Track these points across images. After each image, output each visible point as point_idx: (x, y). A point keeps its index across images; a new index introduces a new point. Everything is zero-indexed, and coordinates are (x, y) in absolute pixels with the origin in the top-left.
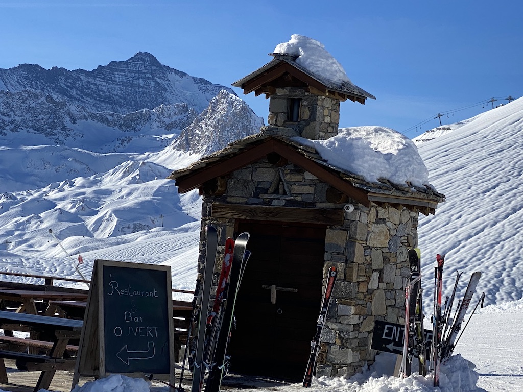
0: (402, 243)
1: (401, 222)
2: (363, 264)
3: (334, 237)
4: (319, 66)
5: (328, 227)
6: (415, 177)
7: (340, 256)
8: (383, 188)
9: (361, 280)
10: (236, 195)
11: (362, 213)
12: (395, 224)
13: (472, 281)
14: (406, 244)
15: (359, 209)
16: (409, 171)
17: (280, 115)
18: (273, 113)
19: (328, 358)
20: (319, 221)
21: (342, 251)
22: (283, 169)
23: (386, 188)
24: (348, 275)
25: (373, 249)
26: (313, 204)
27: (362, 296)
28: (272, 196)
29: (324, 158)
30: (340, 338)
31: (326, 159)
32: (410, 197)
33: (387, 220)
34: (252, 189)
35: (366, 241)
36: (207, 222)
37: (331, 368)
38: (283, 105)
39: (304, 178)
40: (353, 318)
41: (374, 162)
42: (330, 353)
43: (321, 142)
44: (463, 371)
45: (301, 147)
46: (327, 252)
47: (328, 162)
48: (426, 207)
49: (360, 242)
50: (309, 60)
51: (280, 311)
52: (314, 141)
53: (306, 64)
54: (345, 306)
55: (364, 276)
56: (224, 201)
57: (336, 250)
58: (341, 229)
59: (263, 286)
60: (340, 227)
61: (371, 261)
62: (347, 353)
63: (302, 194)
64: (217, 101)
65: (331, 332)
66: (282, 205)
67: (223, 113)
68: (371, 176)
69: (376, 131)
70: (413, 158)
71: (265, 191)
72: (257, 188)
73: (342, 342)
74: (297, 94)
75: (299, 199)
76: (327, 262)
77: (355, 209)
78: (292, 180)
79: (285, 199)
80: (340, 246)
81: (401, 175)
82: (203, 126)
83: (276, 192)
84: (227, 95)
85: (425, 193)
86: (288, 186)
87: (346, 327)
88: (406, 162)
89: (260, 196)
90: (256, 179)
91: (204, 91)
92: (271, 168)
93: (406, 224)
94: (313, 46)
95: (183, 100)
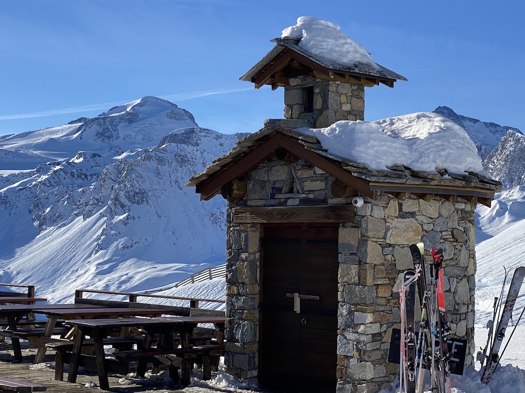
0: (445, 239)
1: (440, 215)
2: (383, 264)
3: (346, 236)
4: (324, 47)
5: (341, 225)
6: (451, 163)
7: (353, 256)
8: (392, 176)
9: (379, 283)
10: (255, 198)
11: (374, 207)
12: (431, 218)
13: (514, 279)
14: (452, 240)
15: (369, 203)
16: (440, 156)
17: (295, 107)
18: (288, 105)
19: (348, 372)
20: (330, 219)
21: (355, 252)
22: (295, 165)
23: (396, 176)
24: (362, 277)
25: (396, 247)
26: (324, 201)
27: (383, 302)
28: (287, 196)
29: (325, 147)
30: (359, 350)
31: (326, 149)
32: (436, 185)
33: (417, 214)
34: (269, 190)
35: (384, 238)
36: (231, 229)
37: (351, 385)
38: (297, 96)
39: (315, 173)
40: (370, 327)
41: (385, 148)
42: (349, 367)
43: (322, 130)
44: (512, 385)
45: (301, 138)
46: (340, 253)
47: (329, 152)
48: (472, 197)
49: (374, 239)
50: (312, 42)
51: (304, 321)
52: (315, 129)
53: (308, 46)
54: (361, 313)
55: (385, 278)
56: (245, 205)
57: (349, 251)
58: (352, 227)
59: (287, 294)
60: (351, 224)
61: (395, 261)
62: (365, 367)
63: (313, 191)
64: (506, 140)
65: (349, 344)
66: (296, 204)
67: (511, 149)
68: (377, 163)
69: (419, 117)
70: (449, 142)
71: (279, 190)
72: (273, 188)
73: (360, 354)
74: (309, 82)
75: (311, 196)
76: (342, 265)
77: (365, 202)
78: (304, 176)
79: (299, 198)
80: (353, 246)
81: (426, 161)
82: (495, 161)
83: (291, 191)
84: (514, 134)
85: (464, 180)
86: (300, 184)
87: (363, 338)
88: (437, 146)
89: (275, 197)
90: (272, 179)
91: (494, 133)
92: (284, 165)
93: (449, 217)
94: (321, 27)
95: (477, 142)
